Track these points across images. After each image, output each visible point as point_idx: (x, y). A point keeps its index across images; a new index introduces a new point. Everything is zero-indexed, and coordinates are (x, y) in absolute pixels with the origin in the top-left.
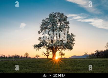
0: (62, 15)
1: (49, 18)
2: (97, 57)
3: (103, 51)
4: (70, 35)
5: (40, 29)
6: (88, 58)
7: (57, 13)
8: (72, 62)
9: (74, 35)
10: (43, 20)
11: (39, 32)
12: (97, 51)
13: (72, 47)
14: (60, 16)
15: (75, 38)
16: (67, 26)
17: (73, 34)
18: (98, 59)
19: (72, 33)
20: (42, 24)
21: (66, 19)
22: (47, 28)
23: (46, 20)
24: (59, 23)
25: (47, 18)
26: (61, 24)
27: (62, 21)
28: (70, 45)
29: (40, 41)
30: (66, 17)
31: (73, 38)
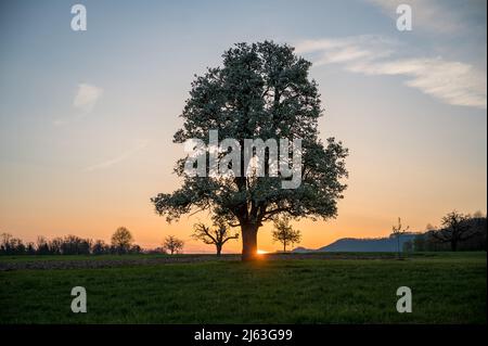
0: (284, 54)
1: (222, 67)
2: (454, 249)
4: (325, 148)
5: (185, 120)
6: (410, 255)
7: (260, 45)
8: (333, 277)
9: (344, 147)
10: (196, 79)
11: (178, 134)
12: (454, 219)
13: (334, 202)
14: (275, 58)
15: (346, 159)
16: (310, 108)
17: (336, 142)
19: (331, 140)
20: (190, 97)
21: (305, 74)
22: (214, 113)
23: (210, 80)
24: (272, 93)
25: (215, 71)
26: (282, 99)
27: (284, 82)
28: (324, 193)
29: (183, 178)
30: (305, 64)
31: (339, 160)
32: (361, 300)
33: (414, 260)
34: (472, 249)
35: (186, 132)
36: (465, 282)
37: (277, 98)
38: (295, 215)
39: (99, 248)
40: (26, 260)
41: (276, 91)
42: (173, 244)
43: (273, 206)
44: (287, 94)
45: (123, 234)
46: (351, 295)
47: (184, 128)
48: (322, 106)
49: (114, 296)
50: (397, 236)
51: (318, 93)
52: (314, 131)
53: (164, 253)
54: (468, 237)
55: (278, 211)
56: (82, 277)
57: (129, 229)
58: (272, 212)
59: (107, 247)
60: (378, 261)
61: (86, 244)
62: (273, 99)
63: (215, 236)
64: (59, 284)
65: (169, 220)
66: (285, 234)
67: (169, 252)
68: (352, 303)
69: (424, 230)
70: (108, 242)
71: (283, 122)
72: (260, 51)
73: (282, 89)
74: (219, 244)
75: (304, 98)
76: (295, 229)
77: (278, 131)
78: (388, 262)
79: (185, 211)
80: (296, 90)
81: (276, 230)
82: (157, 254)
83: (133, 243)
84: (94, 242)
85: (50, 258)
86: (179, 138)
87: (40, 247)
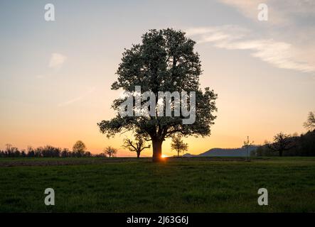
0: (179, 36)
1: (142, 44)
2: (281, 155)
3: (299, 135)
4: (204, 94)
5: (118, 76)
6: (254, 159)
7: (165, 31)
8: (208, 172)
9: (215, 93)
10: (125, 51)
11: (114, 84)
12: (281, 137)
13: (208, 127)
14: (173, 39)
15: (216, 101)
16: (194, 69)
17: (210, 90)
18: (282, 162)
19: (207, 89)
20: (122, 62)
21: (192, 49)
22: (136, 72)
23: (134, 52)
24: (171, 60)
25: (137, 47)
26: (178, 64)
27: (179, 53)
28: (203, 121)
29: (117, 111)
30: (191, 43)
31: (212, 101)
32: (225, 185)
33: (256, 162)
34: (292, 155)
35: (119, 83)
36: (288, 175)
37: (175, 63)
38: (185, 134)
39: (65, 152)
40: (21, 160)
41: (174, 59)
42: (111, 151)
43: (172, 128)
44: (181, 61)
45: (80, 145)
46: (219, 182)
47: (118, 81)
49: (74, 182)
50: (247, 147)
51: (200, 60)
52: (197, 83)
53: (105, 156)
54: (289, 148)
55: (175, 131)
56: (54, 170)
57: (83, 142)
58: (171, 132)
59: (70, 153)
60: (235, 162)
61: (57, 151)
62: (172, 63)
63: (136, 146)
64: (41, 175)
65: (108, 136)
66: (178, 146)
67: (108, 156)
68: (219, 187)
69: (262, 144)
70: (71, 150)
71: (178, 78)
72: (164, 34)
73: (178, 58)
74: (139, 151)
75: (191, 63)
76: (184, 142)
77: (175, 83)
78: (240, 163)
79: (119, 131)
80: (186, 58)
81: (173, 143)
82: (101, 157)
83: (86, 151)
84: (62, 150)
85: (36, 159)
86: (115, 86)
87: (29, 152)
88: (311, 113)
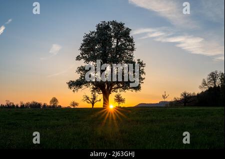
0: (121, 26)
1: (96, 31)
4: (136, 63)
5: (80, 51)
7: (111, 22)
9: (144, 63)
10: (85, 35)
12: (185, 95)
14: (117, 27)
15: (145, 68)
16: (130, 47)
17: (141, 61)
19: (139, 60)
20: (83, 42)
21: (129, 34)
22: (92, 49)
23: (91, 36)
24: (115, 41)
25: (93, 32)
26: (119, 43)
27: (121, 37)
29: (80, 75)
30: (128, 30)
31: (142, 68)
35: (81, 56)
37: (117, 43)
39: (45, 106)
41: (117, 41)
42: (74, 104)
43: (116, 86)
44: (121, 42)
45: (54, 100)
48: (135, 47)
51: (134, 41)
52: (132, 56)
53: (71, 108)
54: (191, 102)
55: (117, 88)
58: (115, 88)
59: (48, 106)
61: (39, 105)
62: (116, 44)
63: (91, 100)
66: (119, 99)
67: (73, 107)
70: (48, 104)
71: (120, 53)
72: (111, 24)
73: (120, 39)
74: (93, 104)
75: (128, 43)
76: (123, 98)
77: (118, 56)
79: (81, 88)
80: (125, 40)
81: (116, 98)
84: (43, 104)
86: (78, 58)
87: (21, 106)
88: (204, 80)
